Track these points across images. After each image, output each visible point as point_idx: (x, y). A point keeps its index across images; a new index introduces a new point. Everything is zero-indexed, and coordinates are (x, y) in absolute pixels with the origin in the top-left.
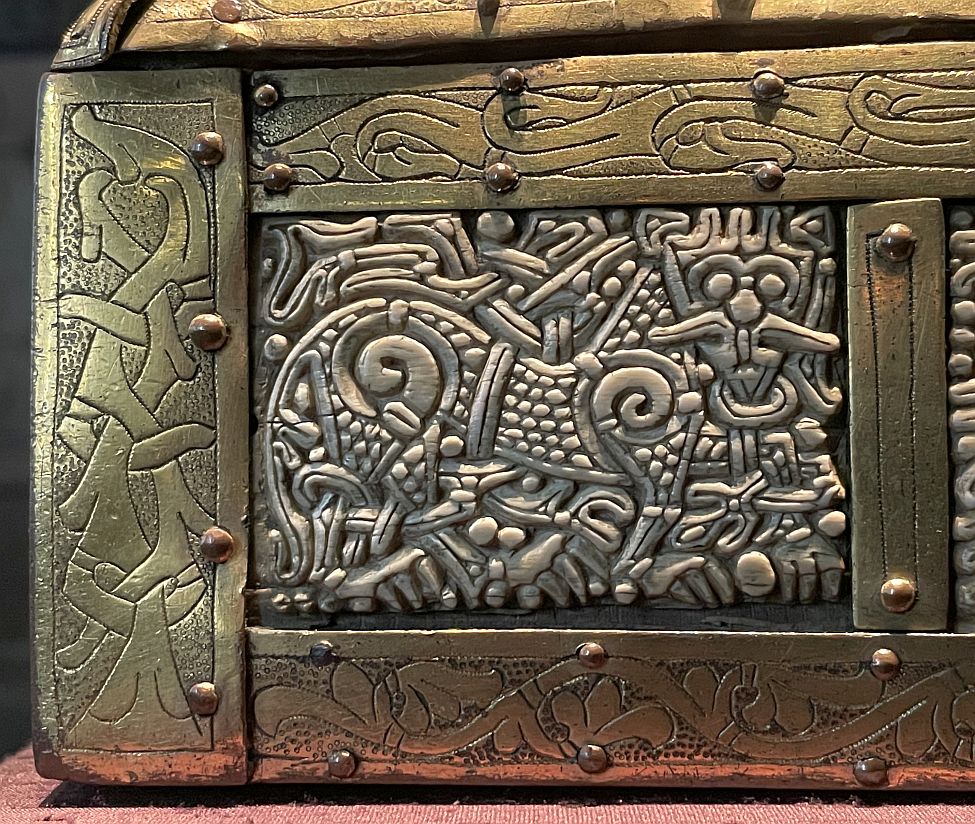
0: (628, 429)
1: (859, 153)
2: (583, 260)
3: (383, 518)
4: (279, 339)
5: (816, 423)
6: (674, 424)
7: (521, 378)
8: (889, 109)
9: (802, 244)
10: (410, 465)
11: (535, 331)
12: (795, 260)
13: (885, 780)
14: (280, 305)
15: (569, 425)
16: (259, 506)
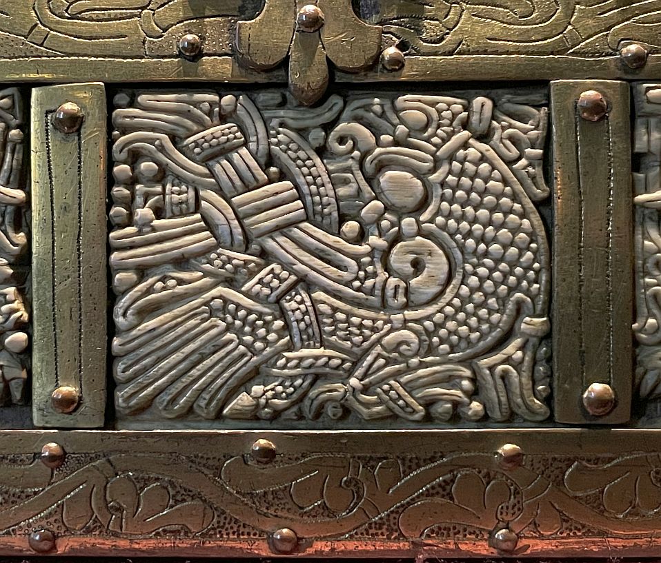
1: (41, 45)
5: (5, 261)
8: (66, 11)
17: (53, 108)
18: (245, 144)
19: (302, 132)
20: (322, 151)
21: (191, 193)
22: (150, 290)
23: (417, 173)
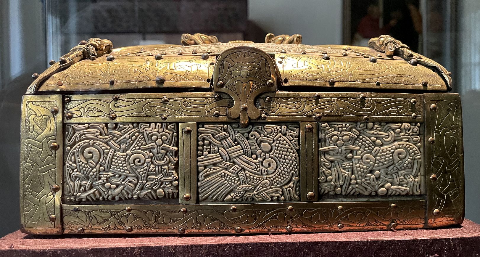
0: (136, 166)
1: (181, 113)
2: (128, 133)
3: (88, 183)
4: (69, 148)
5: (173, 165)
6: (145, 165)
7: (116, 156)
8: (187, 105)
9: (170, 130)
10: (93, 173)
11: (119, 146)
12: (169, 133)
13: (184, 232)
14: (69, 141)
15: (125, 165)
16: (65, 180)
17: (184, 128)
18: (230, 137)
19: (243, 134)
20: (248, 138)
21: (217, 148)
22: (207, 171)
23: (270, 144)
